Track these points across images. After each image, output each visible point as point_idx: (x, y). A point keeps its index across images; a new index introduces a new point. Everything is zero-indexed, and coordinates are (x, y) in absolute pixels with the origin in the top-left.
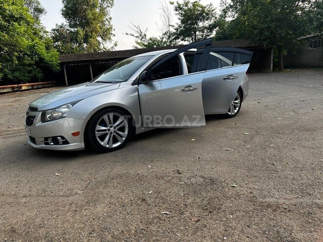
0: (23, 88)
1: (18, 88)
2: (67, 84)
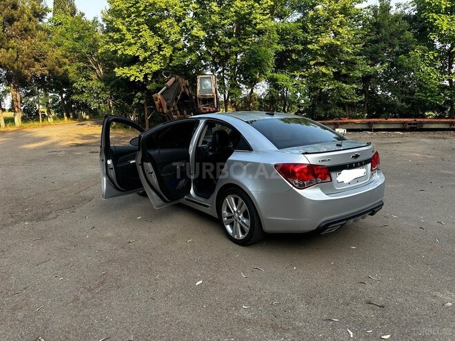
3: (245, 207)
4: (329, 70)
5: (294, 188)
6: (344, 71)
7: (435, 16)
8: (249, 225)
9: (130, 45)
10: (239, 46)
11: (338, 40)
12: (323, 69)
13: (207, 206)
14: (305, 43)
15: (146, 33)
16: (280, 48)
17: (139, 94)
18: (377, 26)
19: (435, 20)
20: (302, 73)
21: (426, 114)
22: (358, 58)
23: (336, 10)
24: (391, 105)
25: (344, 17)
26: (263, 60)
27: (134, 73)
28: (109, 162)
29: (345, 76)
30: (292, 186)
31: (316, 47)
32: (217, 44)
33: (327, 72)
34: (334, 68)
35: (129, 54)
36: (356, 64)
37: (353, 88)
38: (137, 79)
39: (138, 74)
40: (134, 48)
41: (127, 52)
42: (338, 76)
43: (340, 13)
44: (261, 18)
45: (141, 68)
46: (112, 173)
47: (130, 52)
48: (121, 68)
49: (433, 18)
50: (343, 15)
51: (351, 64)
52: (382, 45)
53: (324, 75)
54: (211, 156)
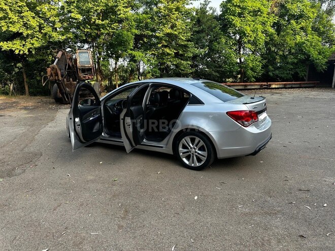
0: (273, 86)
1: (267, 85)
2: (333, 86)
3: (202, 143)
4: (171, 51)
5: (242, 127)
6: (180, 52)
7: (233, 18)
8: (206, 155)
9: (13, 23)
10: (107, 29)
11: (175, 31)
12: (167, 50)
13: (162, 147)
14: (153, 30)
15: (28, 14)
16: (137, 32)
17: (19, 65)
18: (199, 22)
19: (233, 20)
20: (153, 52)
21: (227, 80)
22: (189, 43)
23: (173, 9)
24: (208, 75)
25: (178, 13)
26: (127, 41)
27: (18, 47)
28: (77, 120)
29: (182, 55)
30: (241, 125)
31: (161, 35)
32: (89, 27)
33: (171, 53)
34: (175, 49)
35: (13, 31)
36: (188, 47)
37: (188, 64)
38: (21, 53)
39: (21, 48)
40: (18, 26)
41: (11, 29)
42: (177, 55)
43: (176, 11)
44: (125, 10)
45: (24, 43)
46: (79, 129)
47: (14, 29)
48: (5, 42)
49: (232, 19)
50: (177, 12)
51: (185, 47)
52: (204, 34)
53: (168, 54)
54: (156, 110)
